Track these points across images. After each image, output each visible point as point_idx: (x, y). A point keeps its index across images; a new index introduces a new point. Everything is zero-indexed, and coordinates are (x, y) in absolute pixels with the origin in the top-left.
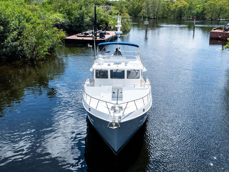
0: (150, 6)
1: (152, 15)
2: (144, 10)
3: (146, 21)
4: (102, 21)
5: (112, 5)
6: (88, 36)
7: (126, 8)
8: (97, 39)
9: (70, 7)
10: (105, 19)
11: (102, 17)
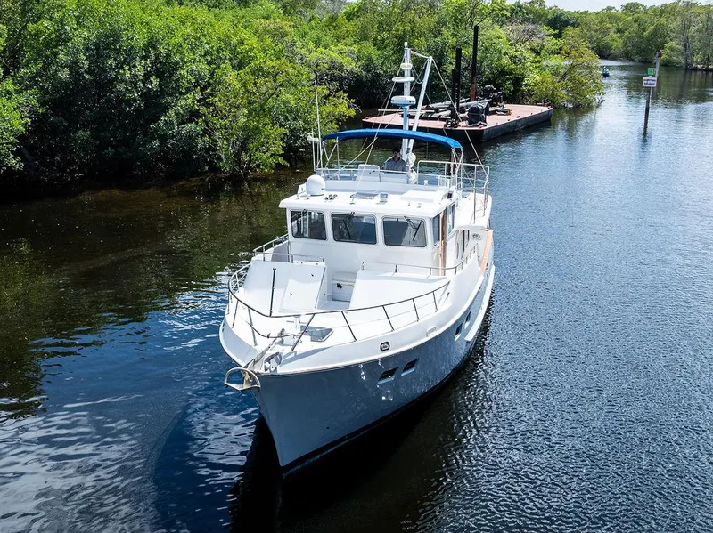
0: (693, 29)
1: (697, 58)
2: (673, 44)
3: (647, 76)
4: (502, 72)
5: (573, 25)
6: (436, 115)
7: (618, 35)
8: (459, 128)
9: (408, 28)
10: (513, 66)
11: (505, 61)
